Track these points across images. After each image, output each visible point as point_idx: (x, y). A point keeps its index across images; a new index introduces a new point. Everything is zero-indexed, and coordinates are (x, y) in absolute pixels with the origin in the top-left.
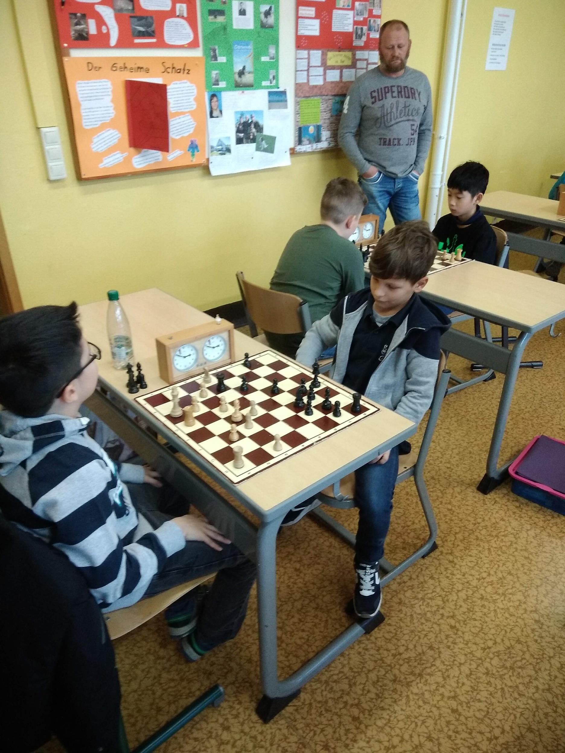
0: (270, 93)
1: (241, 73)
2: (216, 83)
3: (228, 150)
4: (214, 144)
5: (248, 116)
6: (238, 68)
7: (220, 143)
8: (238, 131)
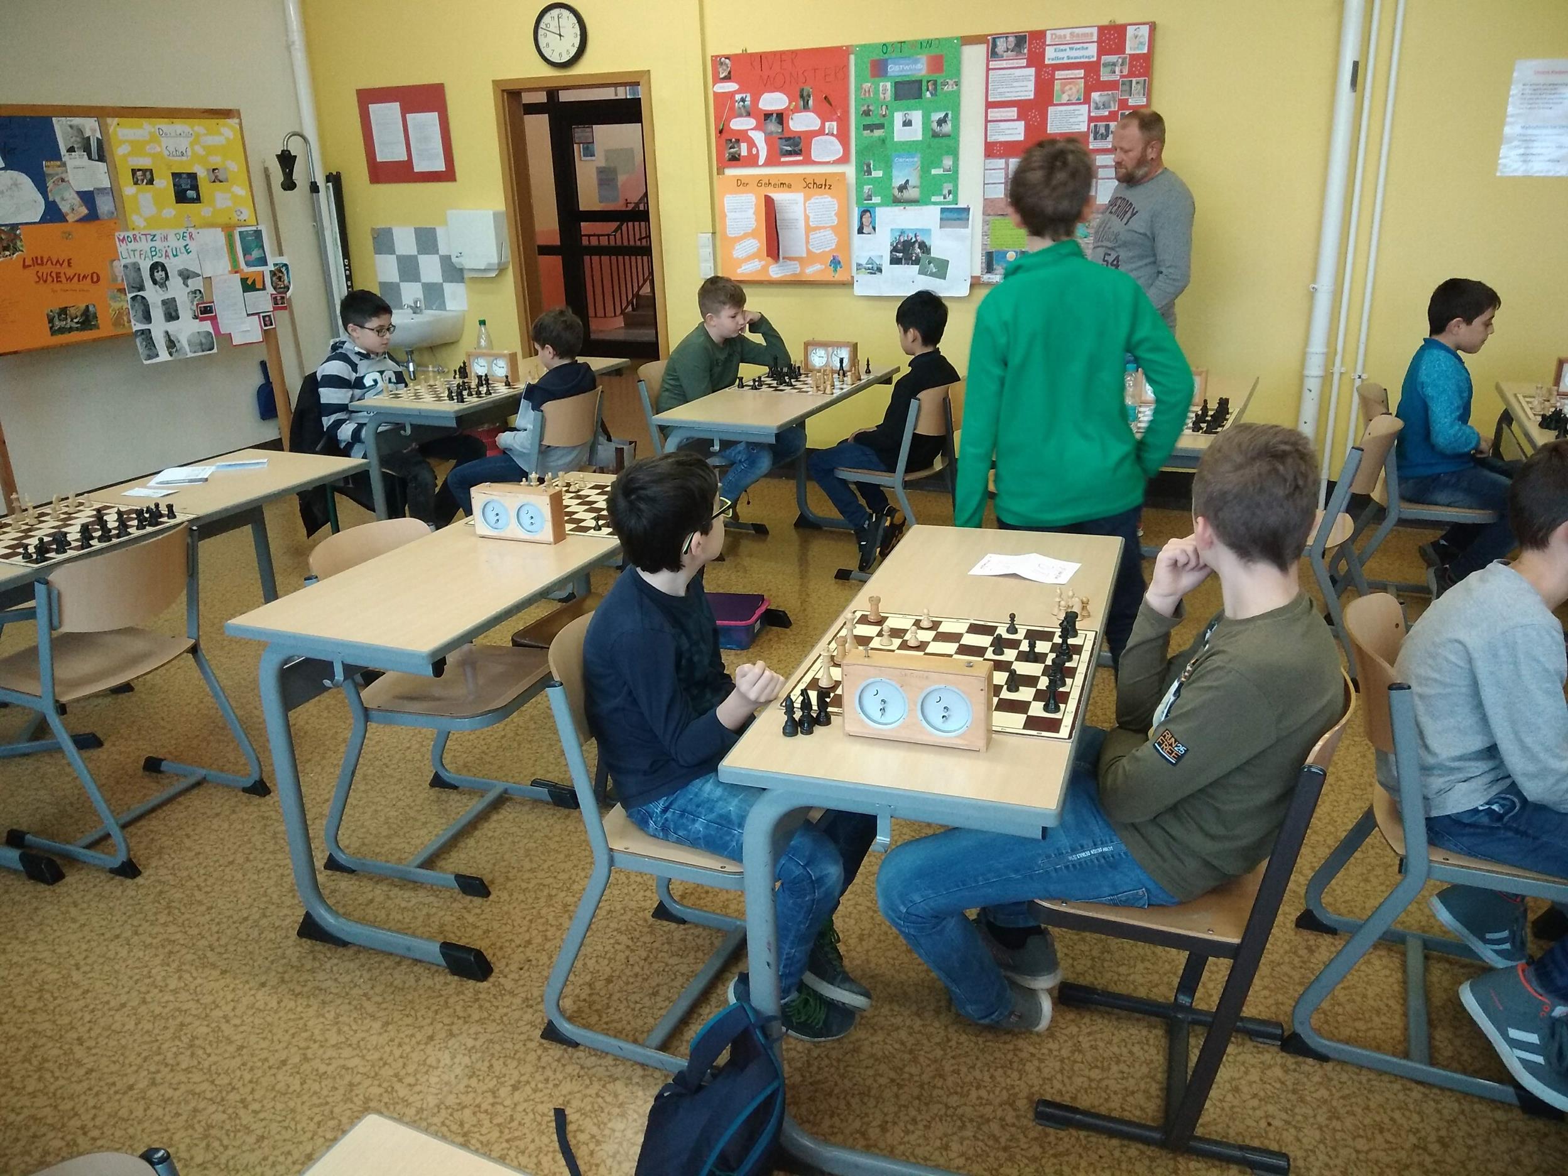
0: (943, 210)
1: (902, 188)
2: (869, 198)
3: (880, 270)
4: (863, 262)
5: (912, 235)
6: (898, 182)
7: (870, 261)
8: (895, 249)
